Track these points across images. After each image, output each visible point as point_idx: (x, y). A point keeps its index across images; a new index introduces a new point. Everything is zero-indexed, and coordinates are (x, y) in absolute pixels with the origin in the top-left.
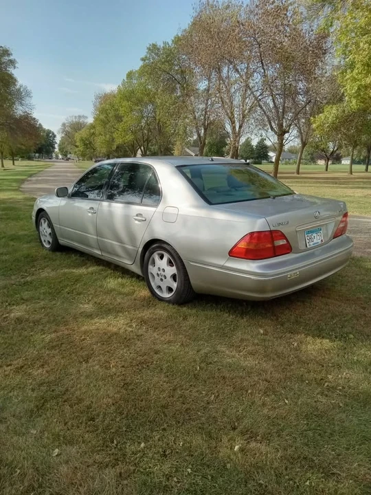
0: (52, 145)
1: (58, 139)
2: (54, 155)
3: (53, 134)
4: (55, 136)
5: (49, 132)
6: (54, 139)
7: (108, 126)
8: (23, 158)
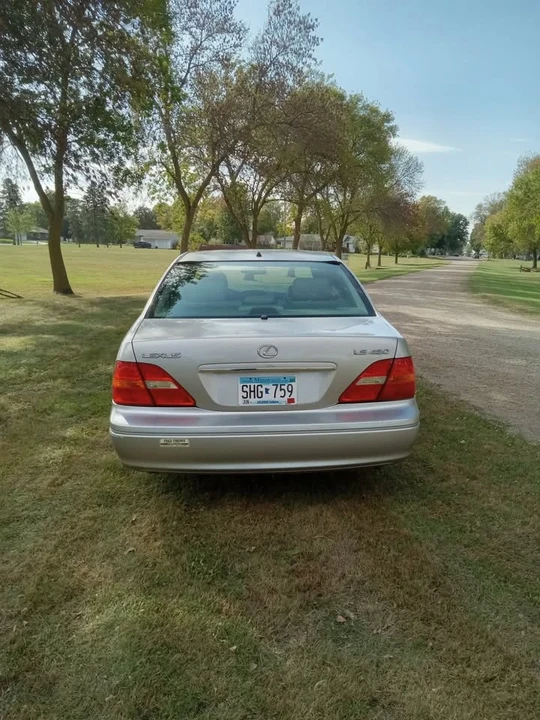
0: (461, 235)
1: (470, 229)
2: (465, 251)
3: (465, 220)
4: (467, 224)
5: (460, 217)
6: (464, 228)
7: (527, 206)
8: (415, 254)
